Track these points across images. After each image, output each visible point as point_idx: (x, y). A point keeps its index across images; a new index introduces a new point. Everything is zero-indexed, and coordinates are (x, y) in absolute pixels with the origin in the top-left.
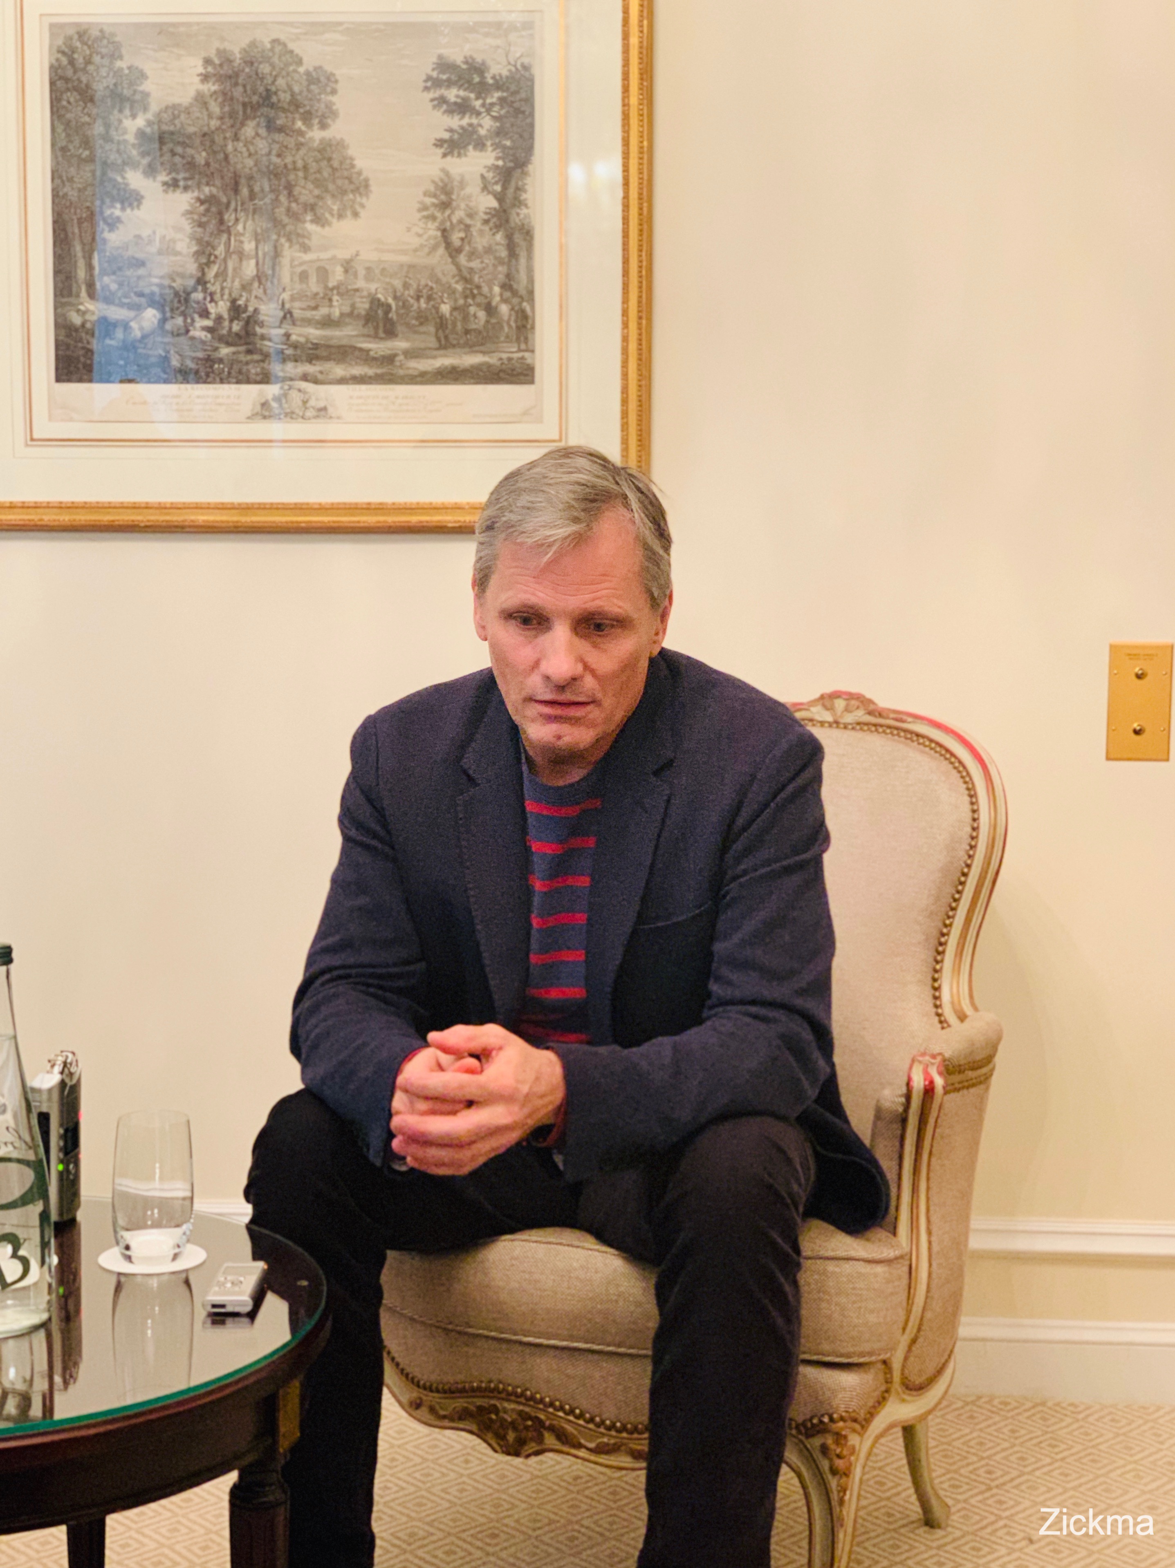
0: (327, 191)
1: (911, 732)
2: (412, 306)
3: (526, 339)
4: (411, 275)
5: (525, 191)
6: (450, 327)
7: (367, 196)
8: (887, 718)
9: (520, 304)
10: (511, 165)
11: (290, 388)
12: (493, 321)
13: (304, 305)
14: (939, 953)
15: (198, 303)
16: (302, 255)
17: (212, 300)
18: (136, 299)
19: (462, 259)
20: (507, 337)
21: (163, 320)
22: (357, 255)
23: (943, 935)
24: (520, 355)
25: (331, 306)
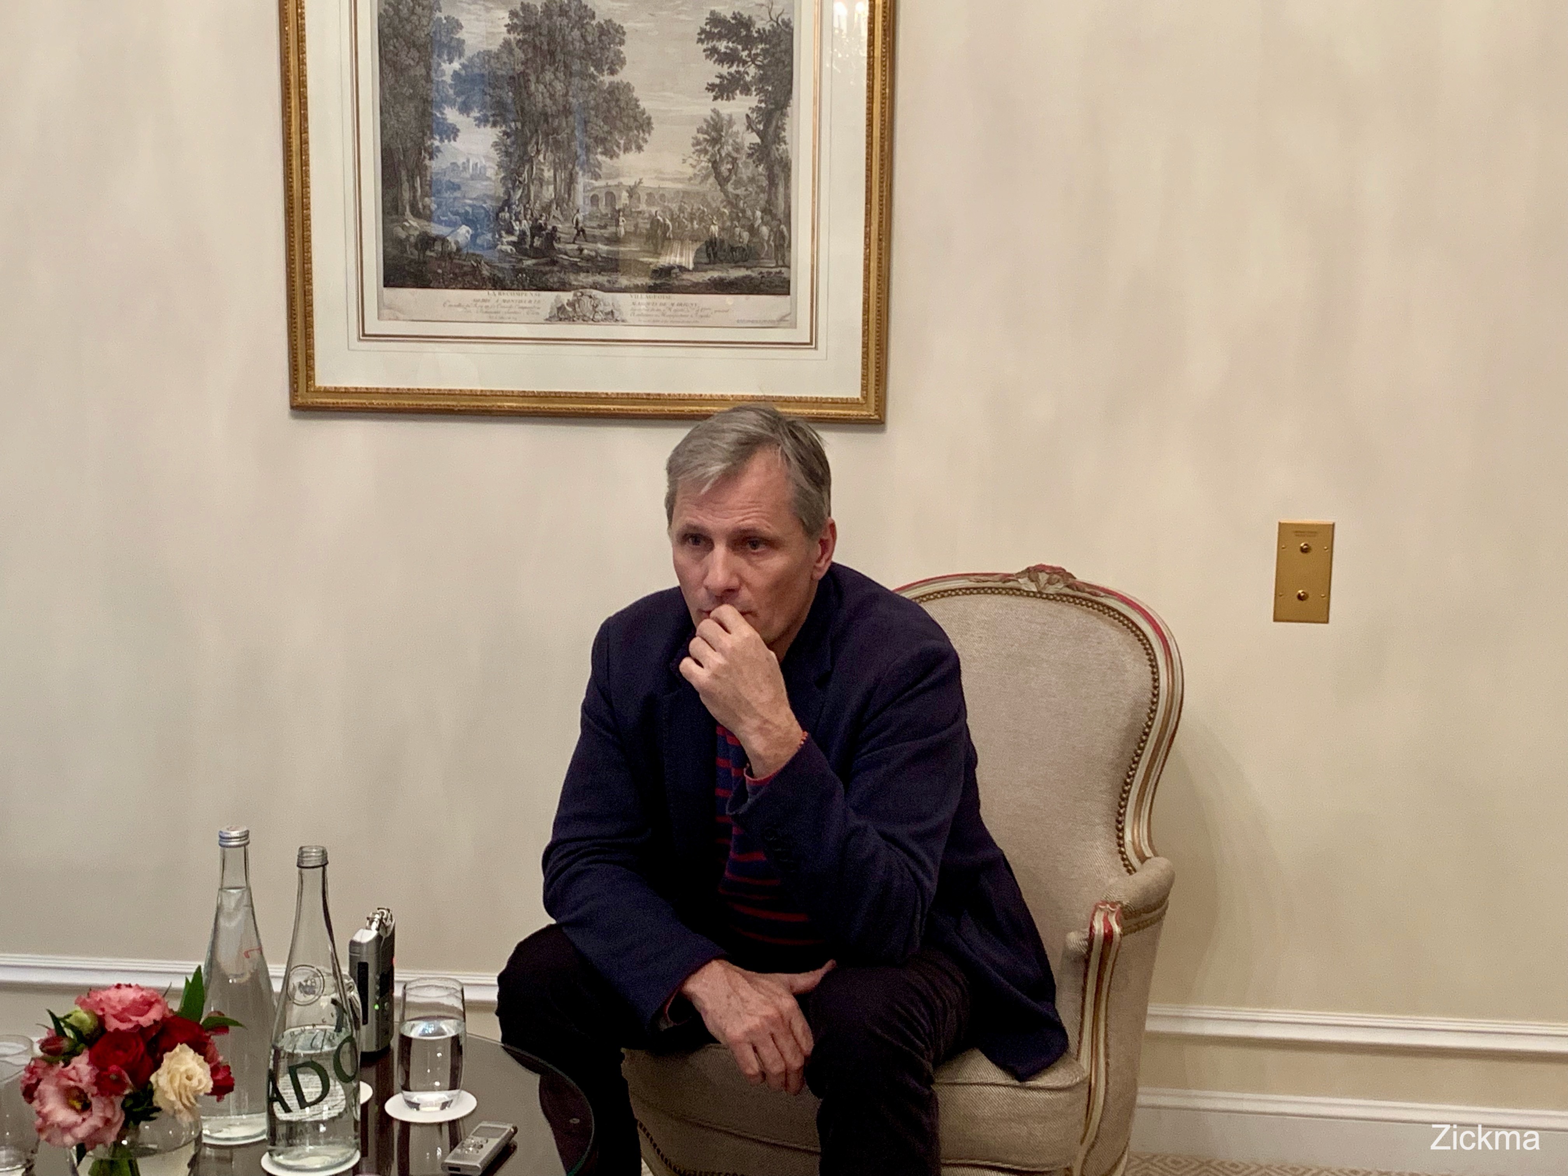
0: (615, 128)
1: (1104, 605)
2: (687, 227)
3: (783, 256)
4: (685, 200)
5: (784, 130)
6: (718, 244)
7: (649, 133)
8: (1084, 591)
9: (779, 226)
10: (773, 107)
11: (582, 294)
12: (754, 240)
13: (594, 224)
14: (1123, 799)
15: (505, 220)
16: (593, 181)
17: (517, 219)
18: (453, 218)
19: (730, 187)
20: (767, 254)
21: (474, 237)
22: (640, 182)
23: (1127, 784)
24: (778, 270)
25: (617, 225)
